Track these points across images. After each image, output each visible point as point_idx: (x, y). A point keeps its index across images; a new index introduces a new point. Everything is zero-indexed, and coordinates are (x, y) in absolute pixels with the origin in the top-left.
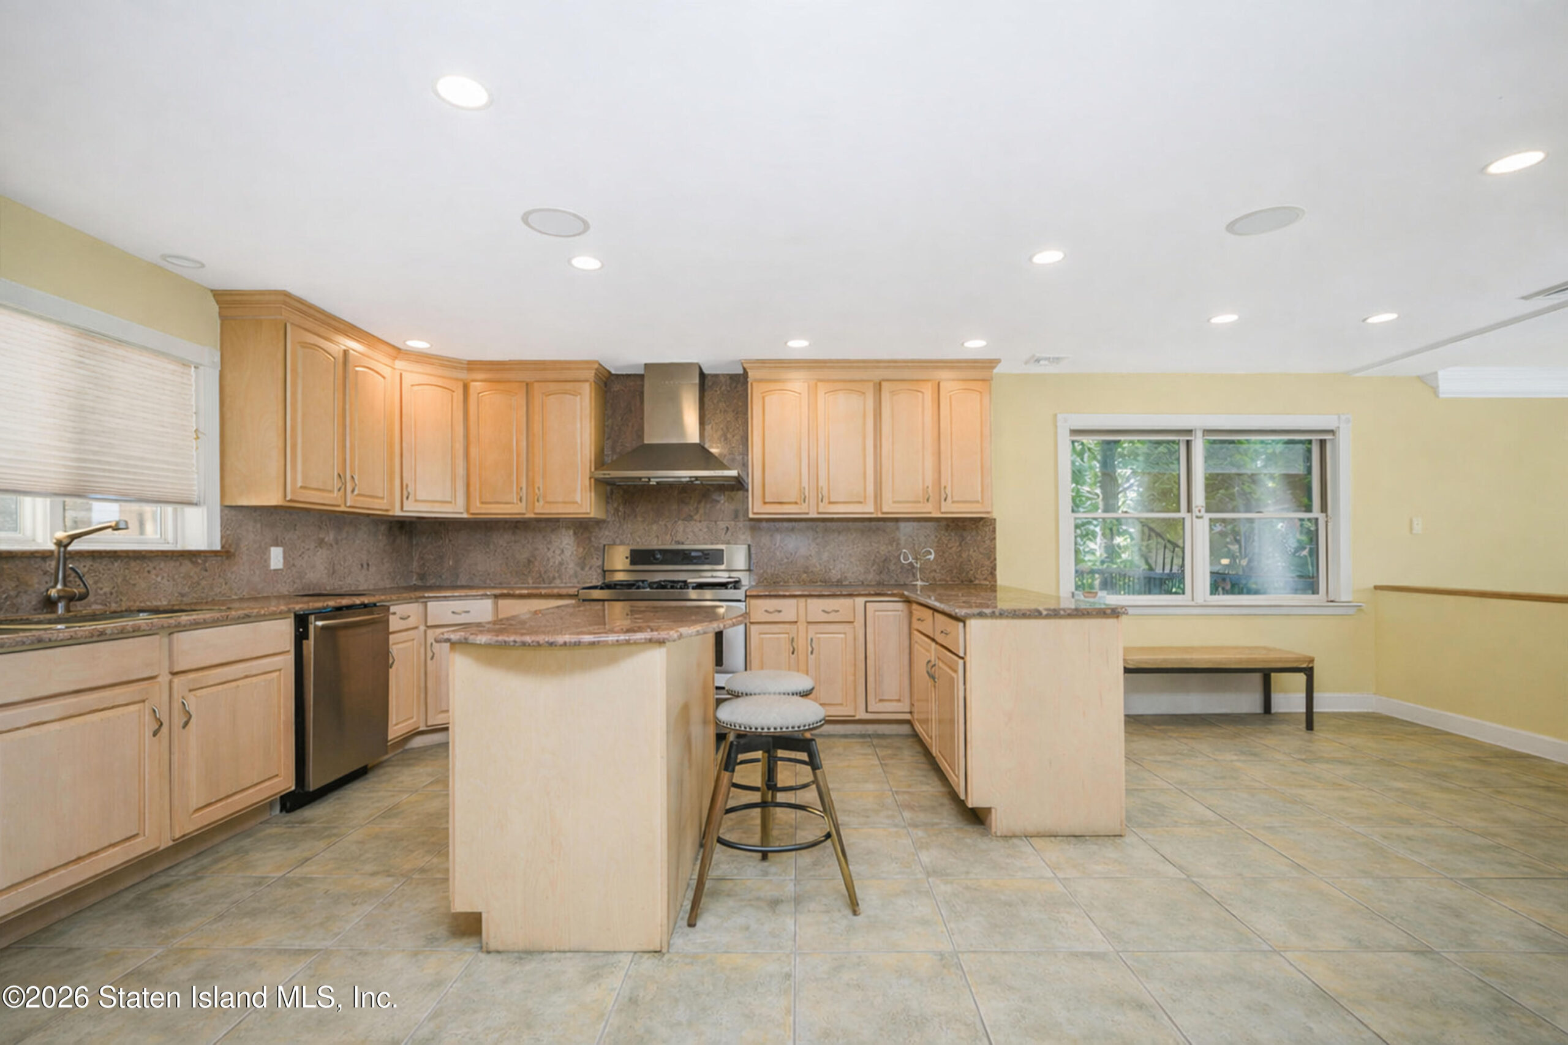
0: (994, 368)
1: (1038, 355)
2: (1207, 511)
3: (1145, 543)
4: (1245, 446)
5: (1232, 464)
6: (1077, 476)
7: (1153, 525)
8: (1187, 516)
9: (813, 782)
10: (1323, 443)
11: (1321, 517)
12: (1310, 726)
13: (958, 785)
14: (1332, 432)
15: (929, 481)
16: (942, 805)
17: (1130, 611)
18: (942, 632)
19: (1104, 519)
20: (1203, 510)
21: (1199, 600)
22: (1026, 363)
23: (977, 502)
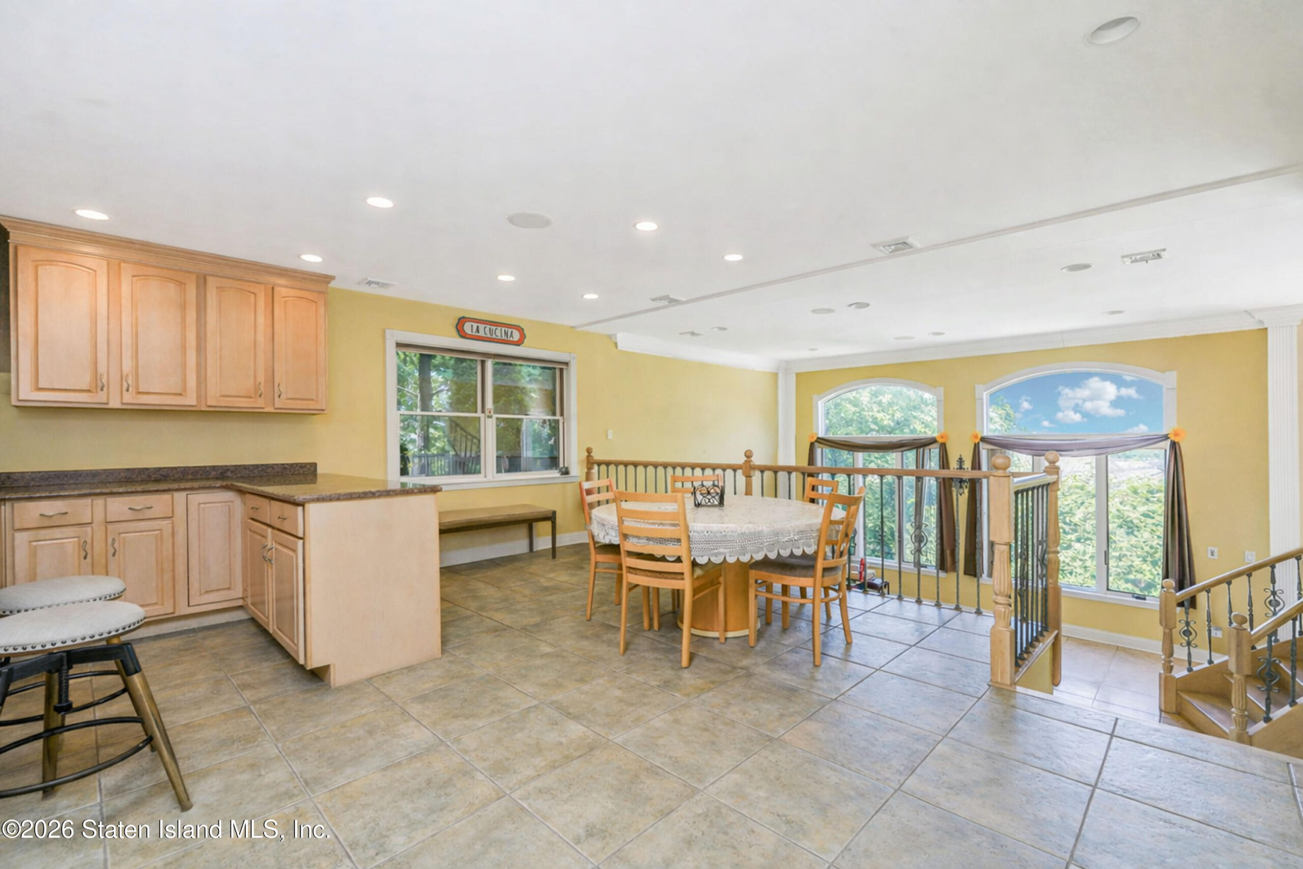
0: (328, 283)
1: (370, 279)
2: (495, 413)
3: (453, 435)
4: (518, 368)
5: (511, 379)
6: (402, 380)
7: (458, 422)
8: (482, 416)
9: (123, 691)
10: (561, 370)
11: (561, 419)
12: (554, 557)
13: (297, 652)
14: (567, 364)
15: (261, 378)
16: (285, 674)
17: (444, 488)
18: (279, 518)
19: (422, 416)
20: (492, 412)
21: (490, 478)
22: (359, 283)
23: (313, 400)
